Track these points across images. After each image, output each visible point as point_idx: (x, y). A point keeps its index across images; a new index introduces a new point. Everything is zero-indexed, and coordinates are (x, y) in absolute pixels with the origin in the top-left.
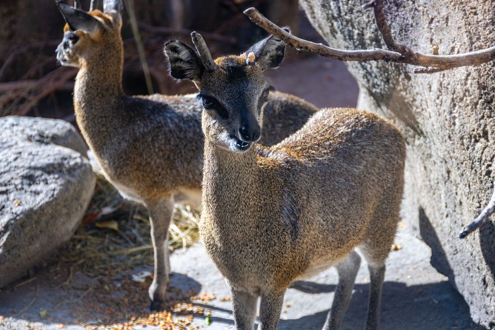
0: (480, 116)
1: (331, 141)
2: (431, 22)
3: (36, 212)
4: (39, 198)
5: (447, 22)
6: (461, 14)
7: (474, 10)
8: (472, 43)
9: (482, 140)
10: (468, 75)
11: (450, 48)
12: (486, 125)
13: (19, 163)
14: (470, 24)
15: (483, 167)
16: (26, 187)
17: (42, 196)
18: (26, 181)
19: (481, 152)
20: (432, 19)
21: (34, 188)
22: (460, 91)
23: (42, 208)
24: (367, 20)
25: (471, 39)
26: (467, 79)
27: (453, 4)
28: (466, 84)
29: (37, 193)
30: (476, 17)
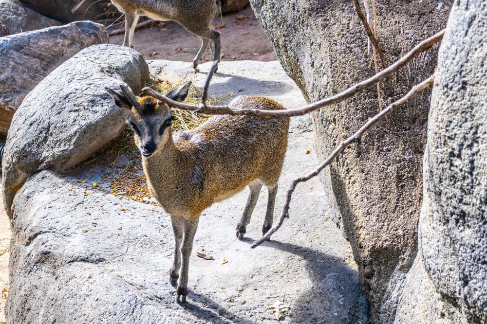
0: (332, 109)
1: (236, 124)
2: (311, 45)
3: (93, 125)
4: (96, 115)
5: (320, 47)
6: (328, 44)
7: (335, 42)
8: (332, 63)
9: (333, 124)
10: (328, 83)
11: (320, 63)
12: (335, 115)
13: (88, 92)
14: (332, 51)
15: (332, 140)
16: (90, 107)
17: (98, 114)
18: (91, 104)
19: (331, 131)
20: (313, 43)
21: (94, 108)
22: (323, 91)
23: (97, 122)
24: (280, 34)
25: (331, 60)
26: (327, 85)
27: (324, 36)
28: (326, 88)
29: (96, 112)
30: (336, 47)
